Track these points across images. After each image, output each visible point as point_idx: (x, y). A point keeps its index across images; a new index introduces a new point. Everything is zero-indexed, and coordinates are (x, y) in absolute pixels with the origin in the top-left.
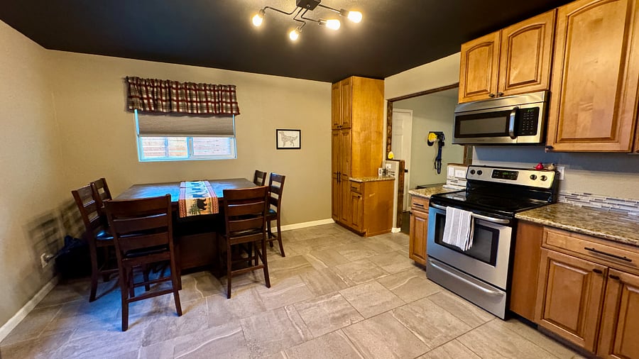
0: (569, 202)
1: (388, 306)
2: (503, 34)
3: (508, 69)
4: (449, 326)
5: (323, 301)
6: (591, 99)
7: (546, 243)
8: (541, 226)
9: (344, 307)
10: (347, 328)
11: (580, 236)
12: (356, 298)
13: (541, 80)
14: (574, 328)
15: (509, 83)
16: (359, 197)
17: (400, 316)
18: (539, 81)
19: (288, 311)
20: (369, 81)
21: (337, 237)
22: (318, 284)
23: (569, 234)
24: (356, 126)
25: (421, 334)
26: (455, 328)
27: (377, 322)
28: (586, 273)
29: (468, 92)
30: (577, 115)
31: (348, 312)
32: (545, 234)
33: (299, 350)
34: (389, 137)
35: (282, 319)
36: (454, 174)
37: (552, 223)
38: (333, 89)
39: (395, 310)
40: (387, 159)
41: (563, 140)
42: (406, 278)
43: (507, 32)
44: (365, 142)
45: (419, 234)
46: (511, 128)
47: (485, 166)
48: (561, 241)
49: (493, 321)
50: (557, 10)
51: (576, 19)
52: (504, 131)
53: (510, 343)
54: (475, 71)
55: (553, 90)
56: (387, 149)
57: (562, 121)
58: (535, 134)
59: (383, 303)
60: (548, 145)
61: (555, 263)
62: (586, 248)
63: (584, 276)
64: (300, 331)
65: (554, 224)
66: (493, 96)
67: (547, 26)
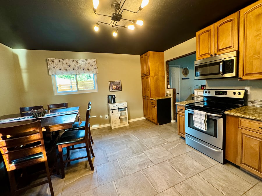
0: (253, 105)
1: (167, 158)
2: (215, 25)
3: (218, 42)
4: (195, 168)
5: (135, 157)
6: (259, 53)
7: (240, 125)
8: (237, 117)
9: (145, 159)
10: (145, 169)
11: (256, 122)
12: (151, 155)
13: (234, 46)
14: (257, 168)
15: (219, 49)
16: (155, 107)
17: (171, 163)
18: (233, 46)
19: (118, 162)
20: (157, 53)
21: (146, 126)
22: (134, 148)
23: (251, 121)
24: (152, 74)
25: (181, 172)
26: (198, 169)
27: (160, 166)
28: (261, 140)
29: (200, 54)
30: (252, 61)
31: (146, 162)
32: (239, 121)
33: (121, 181)
34: (168, 78)
35: (115, 166)
36: (198, 94)
37: (243, 115)
38: (141, 58)
39: (169, 160)
40: (168, 88)
41: (247, 74)
42: (176, 144)
43: (216, 24)
44: (156, 81)
45: (181, 123)
46: (221, 70)
47: (211, 89)
48: (247, 124)
49: (217, 165)
50: (239, 12)
51: (249, 15)
52: (218, 72)
53: (225, 176)
54: (203, 44)
55: (240, 50)
56: (167, 84)
57: (246, 65)
58: (233, 72)
59: (164, 157)
60: (240, 77)
61: (245, 135)
62: (260, 128)
63: (260, 142)
64: (123, 171)
65: (244, 116)
66: (212, 55)
67: (235, 20)
